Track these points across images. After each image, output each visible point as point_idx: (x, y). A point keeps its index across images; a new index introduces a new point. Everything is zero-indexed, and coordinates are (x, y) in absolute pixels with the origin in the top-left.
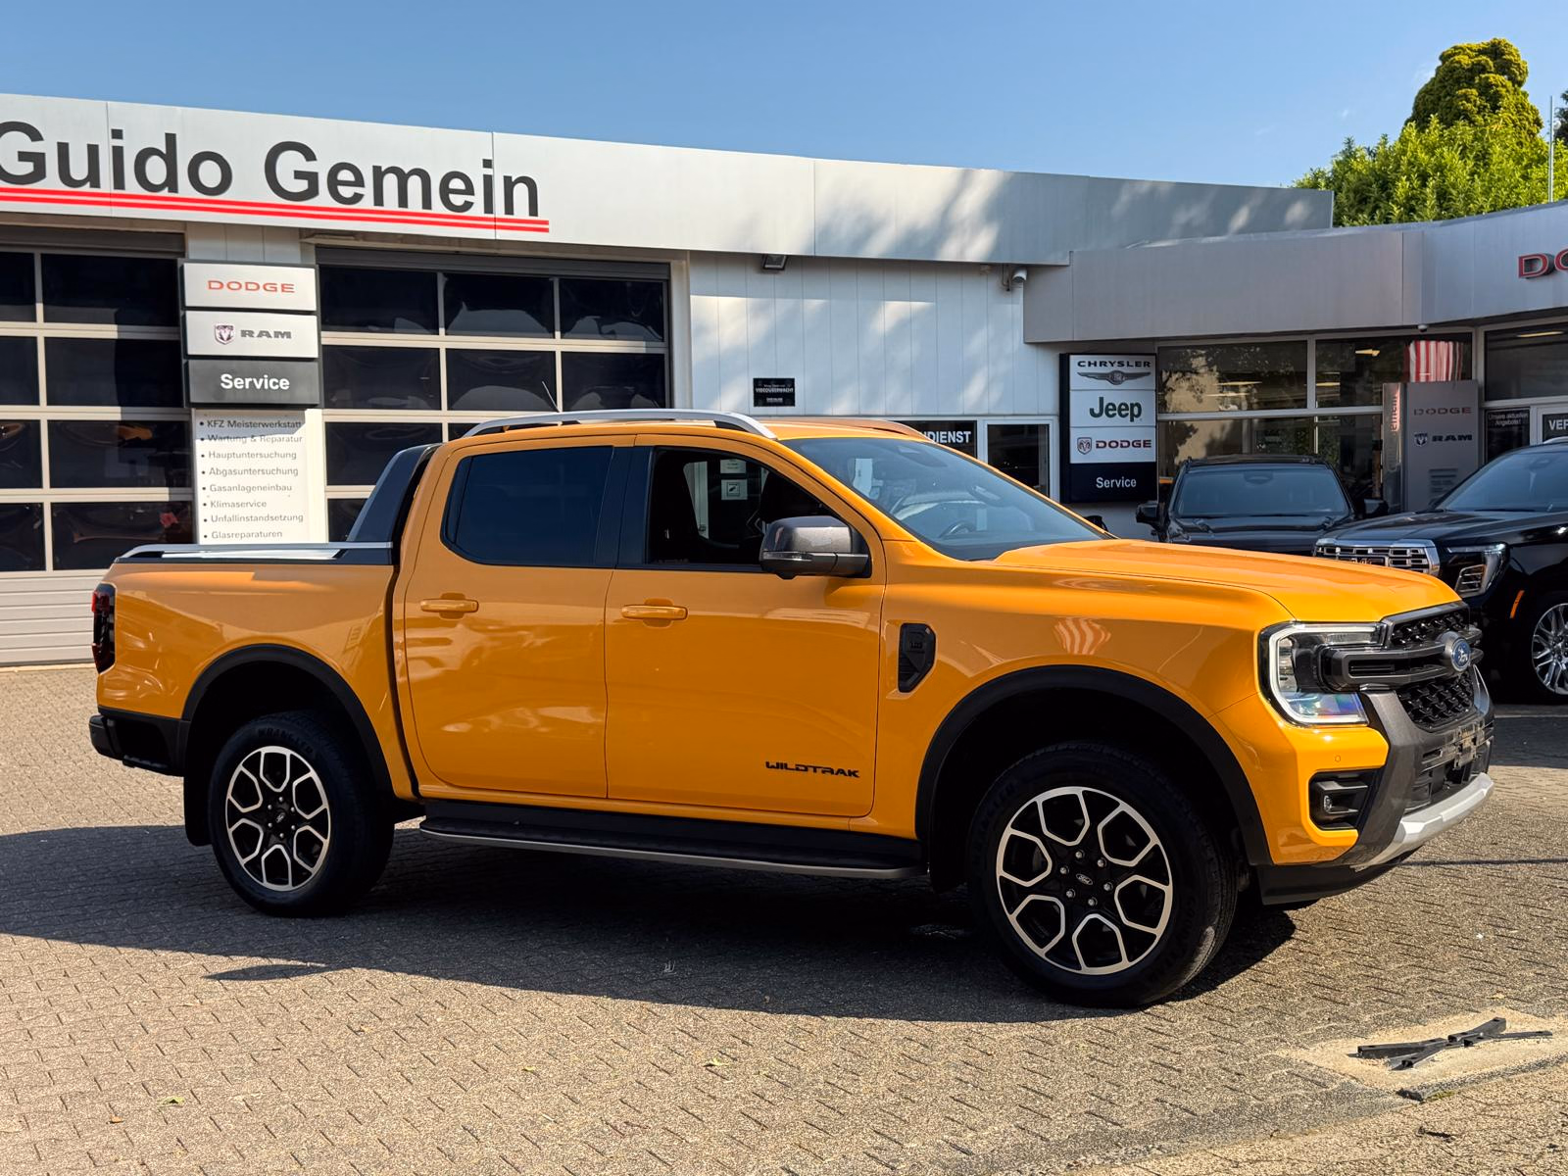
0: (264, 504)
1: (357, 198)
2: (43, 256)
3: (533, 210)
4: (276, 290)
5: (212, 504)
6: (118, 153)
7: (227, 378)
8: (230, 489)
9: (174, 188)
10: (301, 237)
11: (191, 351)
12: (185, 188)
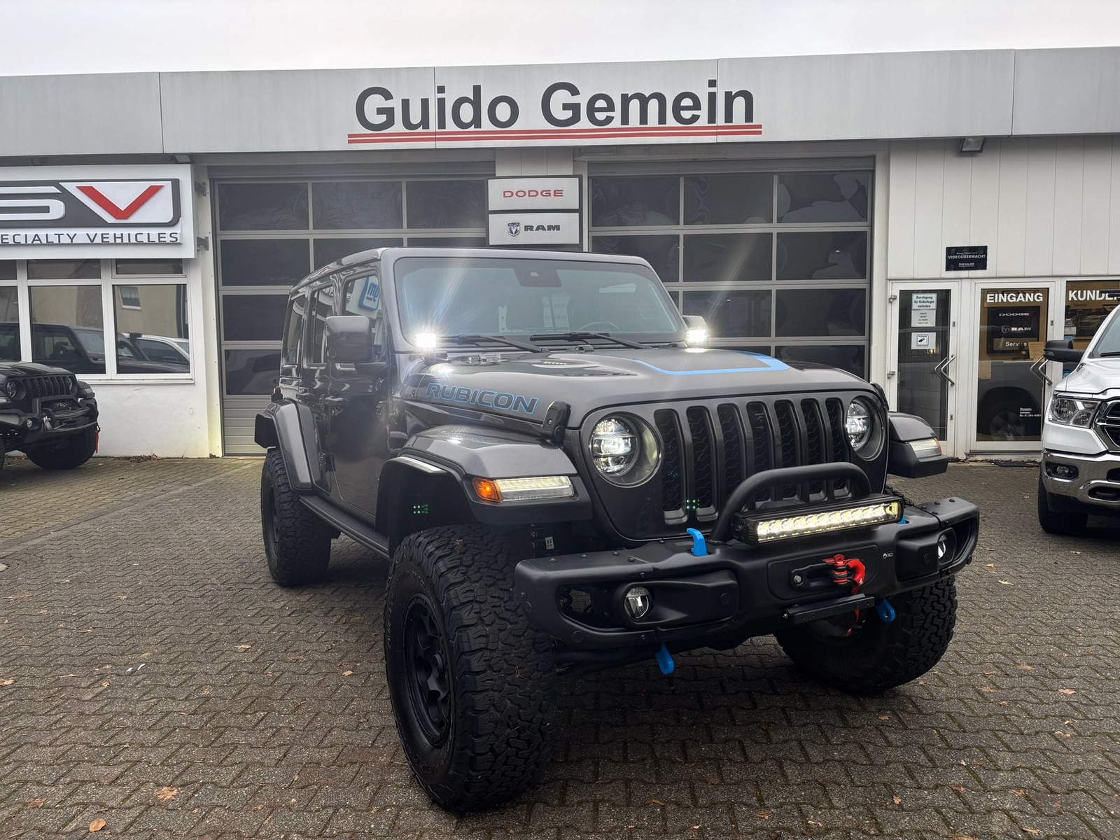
1: (609, 120)
2: (409, 185)
4: (550, 194)
11: (491, 242)
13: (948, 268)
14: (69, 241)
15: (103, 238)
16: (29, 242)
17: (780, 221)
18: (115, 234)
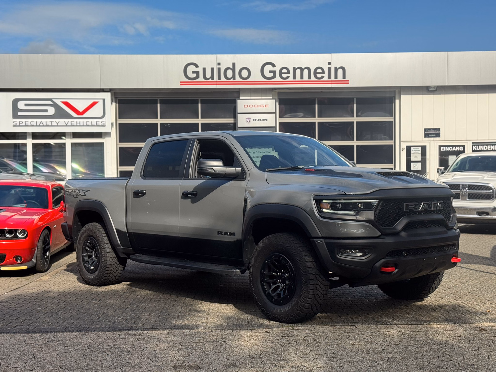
1: (288, 77)
2: (201, 100)
3: (344, 77)
4: (263, 107)
6: (219, 69)
9: (234, 79)
11: (239, 125)
12: (238, 79)
13: (425, 137)
14: (56, 125)
15: (71, 123)
16: (38, 124)
17: (357, 116)
18: (77, 122)
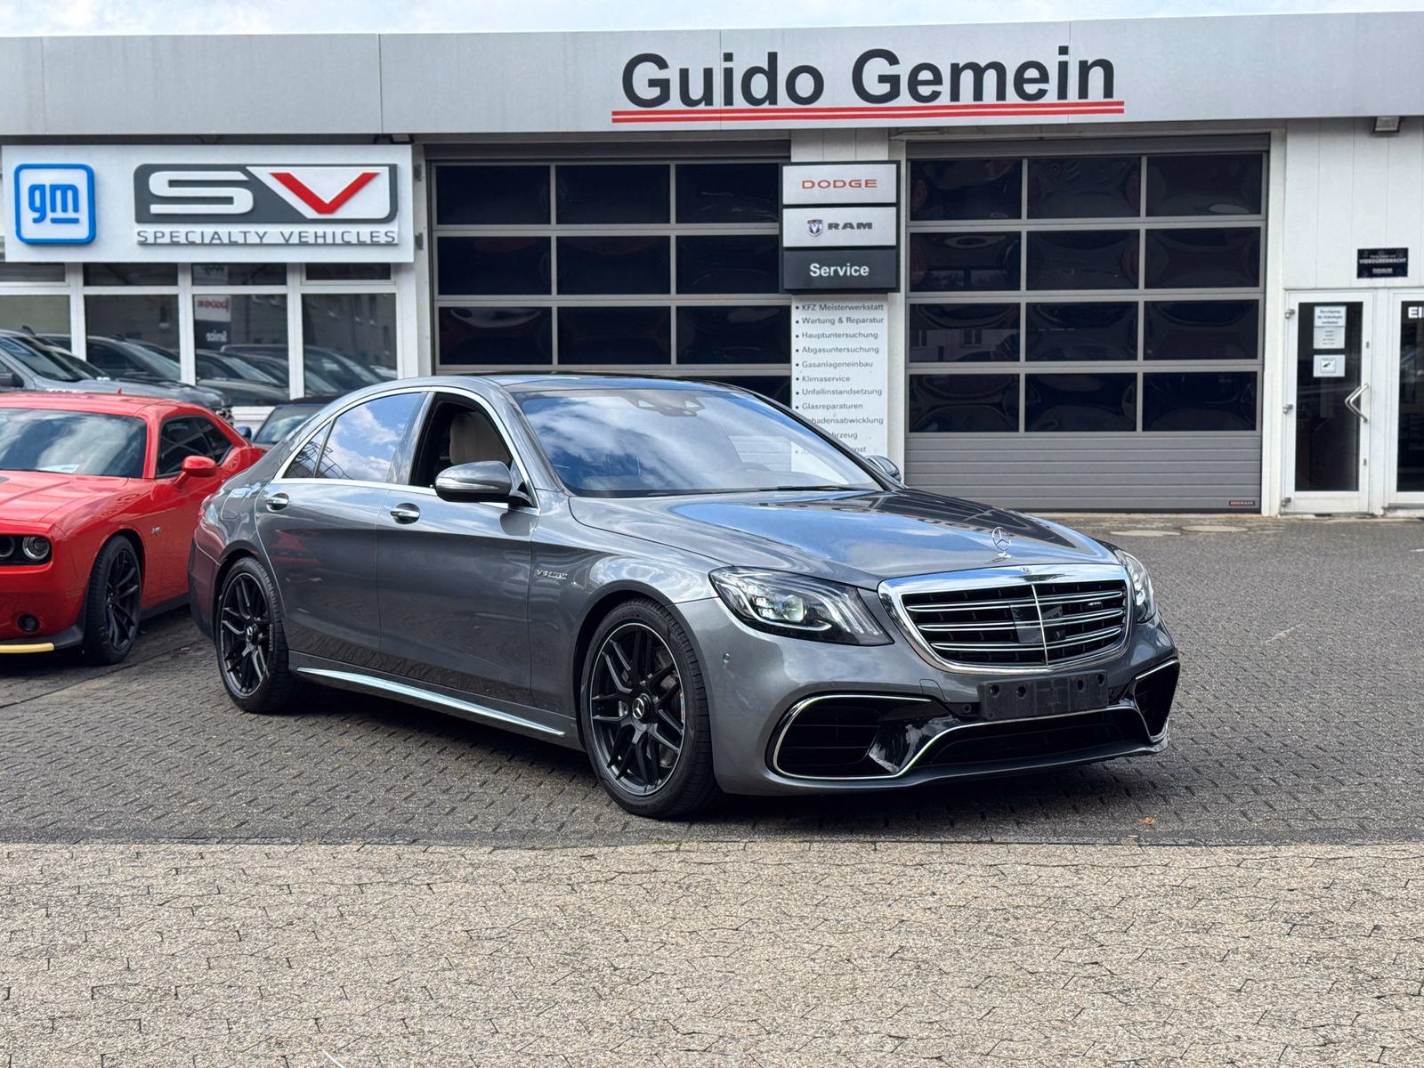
0: (848, 379)
1: (935, 95)
2: (677, 166)
3: (1108, 91)
4: (860, 184)
5: (804, 378)
6: (728, 74)
7: (815, 267)
8: (819, 365)
9: (774, 101)
10: (889, 134)
11: (786, 244)
12: (784, 100)
13: (1360, 275)
14: (258, 241)
15: (300, 237)
16: (207, 241)
17: (1149, 214)
18: (316, 233)
